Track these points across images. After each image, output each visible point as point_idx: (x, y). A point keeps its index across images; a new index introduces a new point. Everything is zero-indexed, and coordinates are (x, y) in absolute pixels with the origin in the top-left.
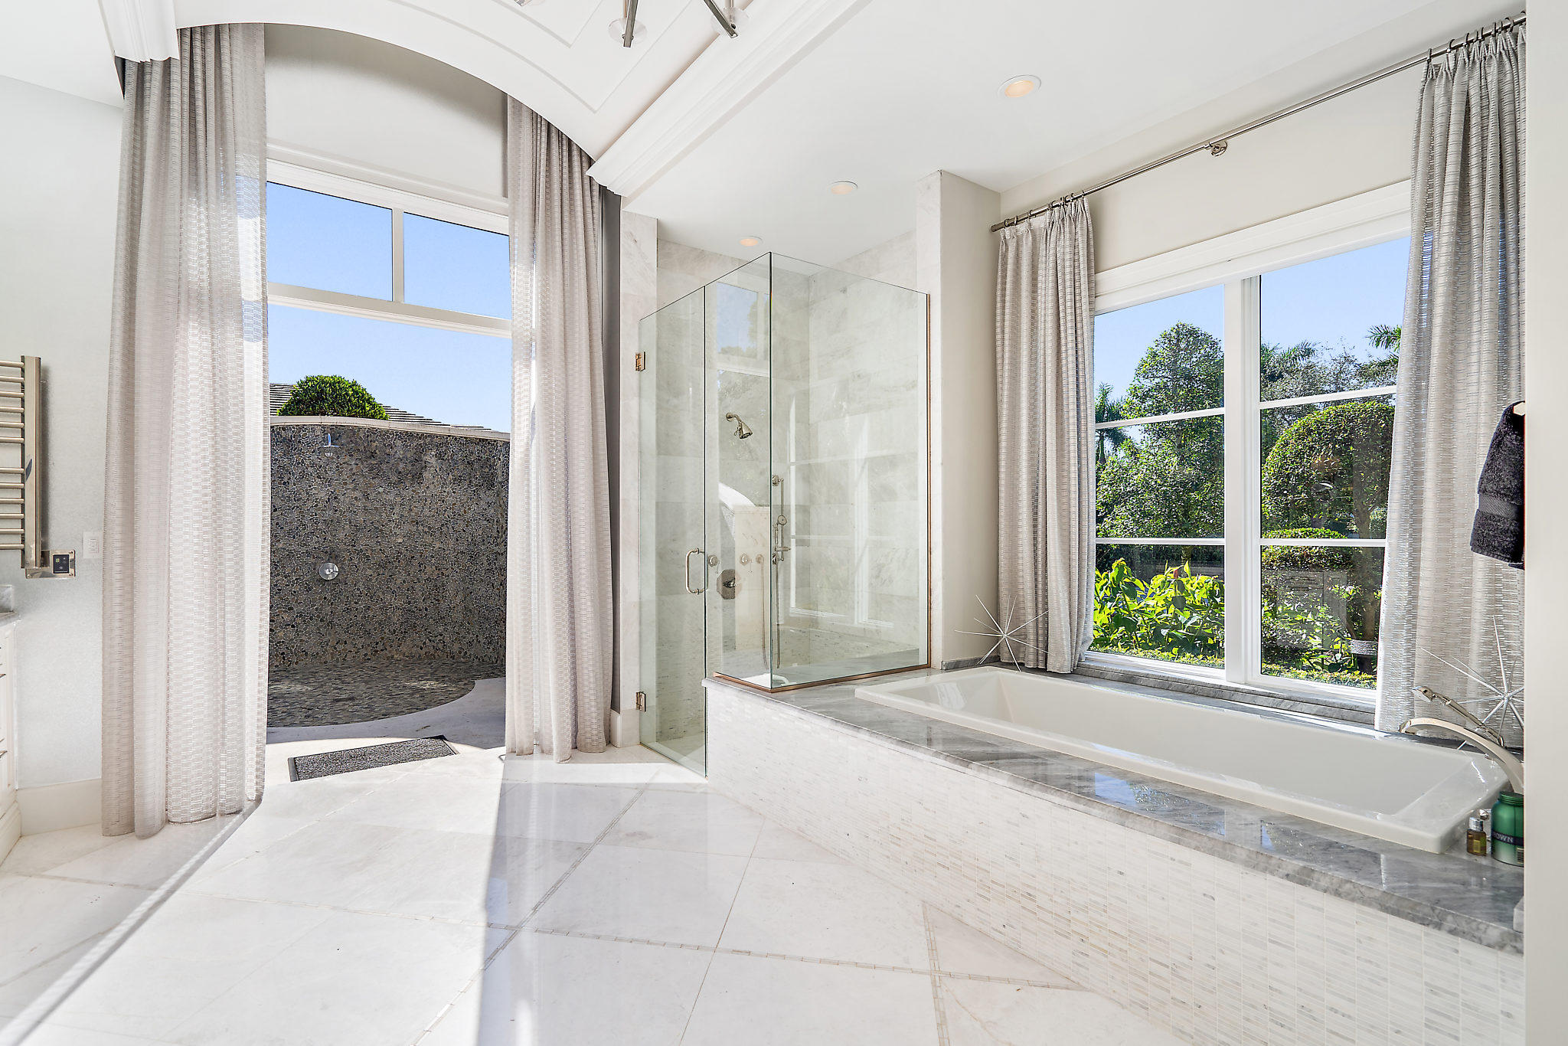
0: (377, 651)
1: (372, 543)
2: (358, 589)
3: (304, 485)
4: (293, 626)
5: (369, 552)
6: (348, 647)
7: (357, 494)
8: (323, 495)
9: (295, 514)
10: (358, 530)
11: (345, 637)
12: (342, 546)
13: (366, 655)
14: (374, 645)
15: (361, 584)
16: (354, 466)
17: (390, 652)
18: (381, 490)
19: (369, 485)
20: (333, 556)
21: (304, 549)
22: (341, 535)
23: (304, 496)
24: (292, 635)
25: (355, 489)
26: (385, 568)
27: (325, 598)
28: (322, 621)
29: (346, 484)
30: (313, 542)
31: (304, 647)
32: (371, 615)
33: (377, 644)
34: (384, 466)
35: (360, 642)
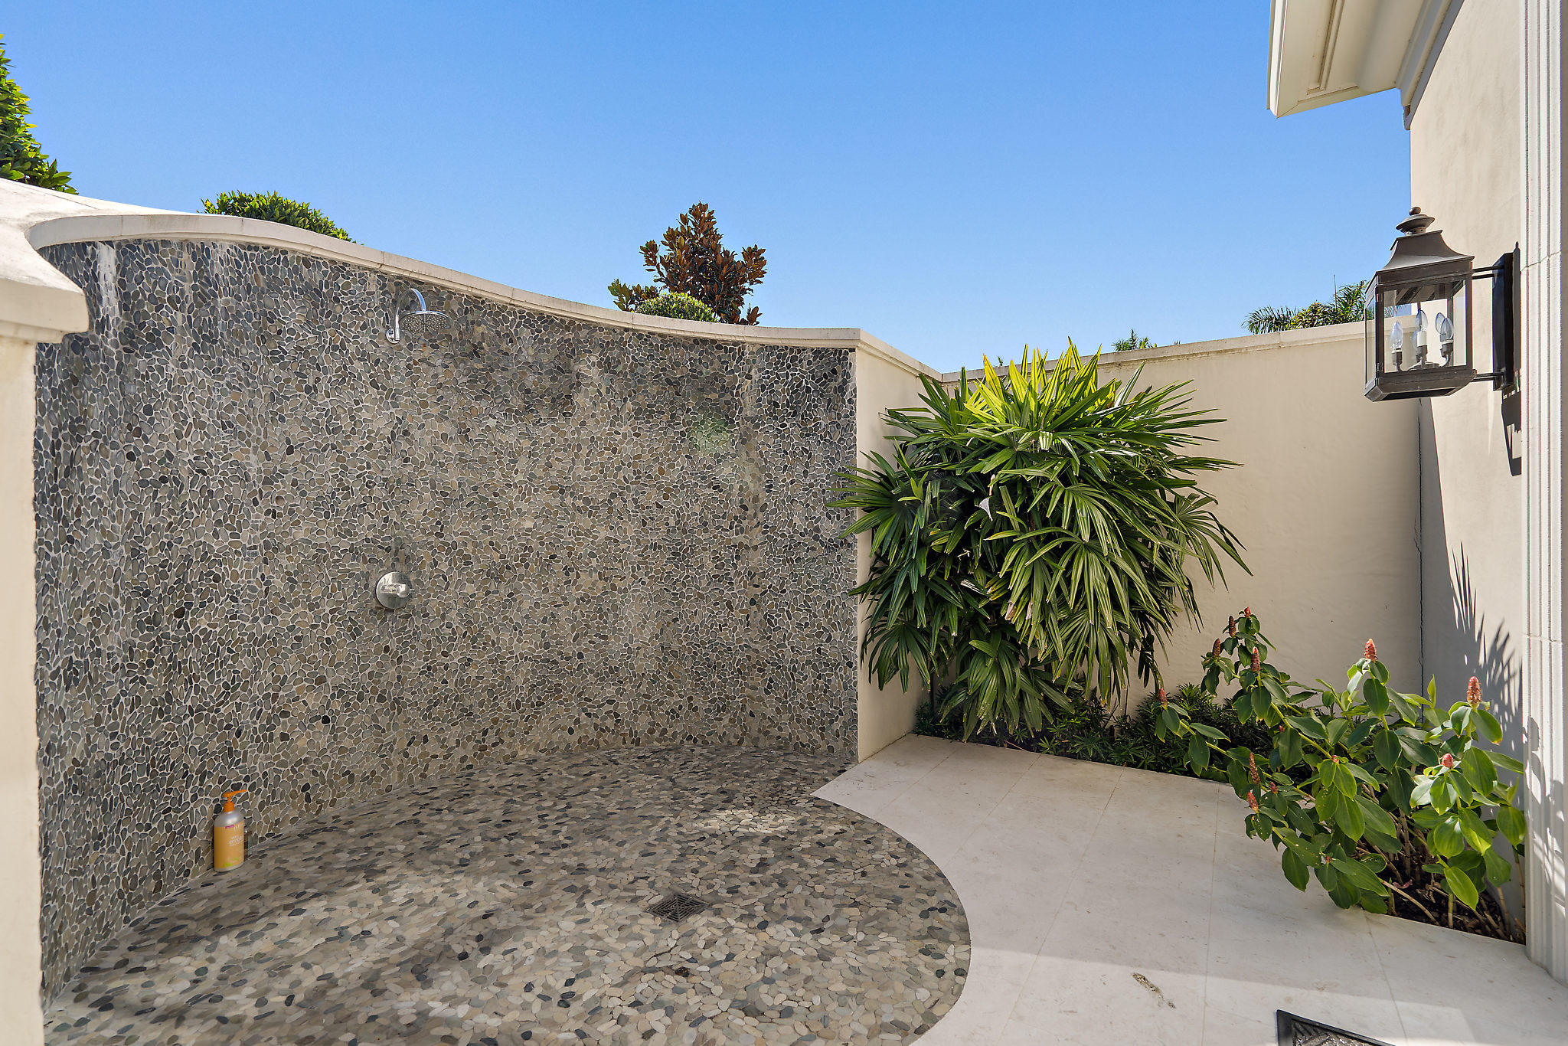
0: (485, 748)
1: (475, 528)
2: (449, 626)
3: (346, 397)
4: (326, 720)
5: (470, 547)
6: (432, 747)
7: (447, 428)
8: (381, 425)
9: (329, 463)
10: (447, 503)
11: (424, 728)
12: (418, 537)
13: (463, 759)
14: (479, 736)
15: (453, 614)
16: (440, 370)
17: (510, 746)
18: (492, 423)
19: (468, 412)
20: (400, 557)
21: (345, 544)
22: (416, 513)
23: (346, 423)
24: (323, 741)
25: (442, 417)
26: (499, 578)
27: (387, 649)
28: (381, 699)
29: (424, 404)
30: (365, 527)
31: (346, 765)
32: (474, 675)
33: (485, 733)
34: (497, 376)
35: (452, 734)
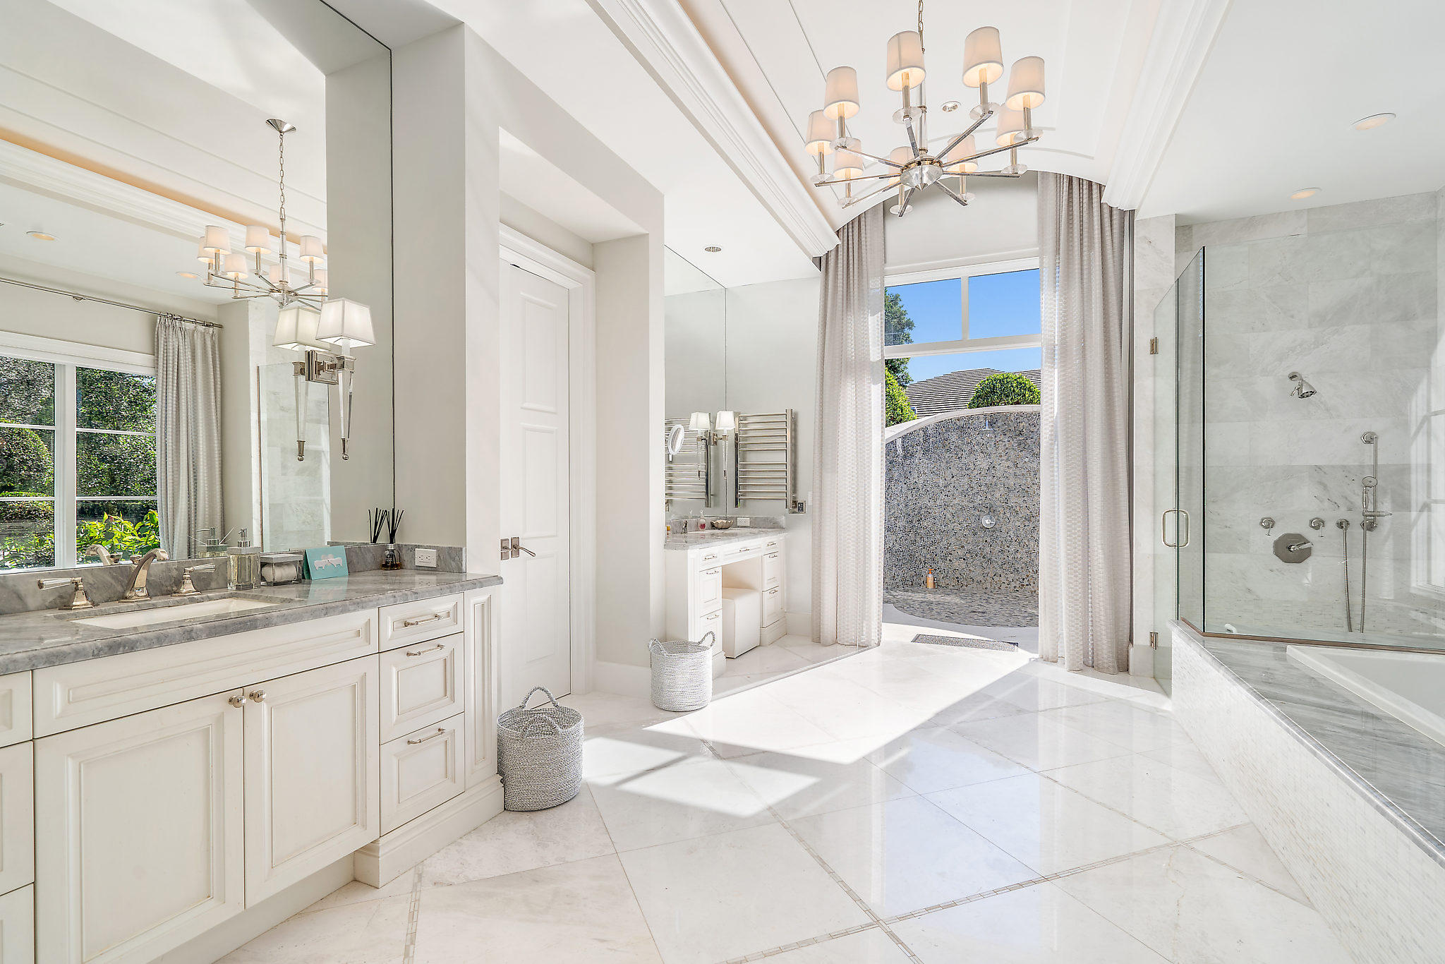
0: (1023, 585)
1: (1020, 501)
2: (1010, 537)
3: (972, 457)
4: (964, 559)
5: (1018, 508)
6: (1003, 579)
7: (1009, 464)
8: (985, 465)
9: (966, 479)
10: (1010, 491)
11: (1000, 572)
12: (998, 503)
13: (1015, 587)
14: (1021, 580)
15: (1011, 533)
16: (1007, 443)
17: (1033, 587)
18: (1027, 460)
19: (1018, 457)
20: (991, 510)
21: (971, 505)
22: (998, 495)
23: (972, 467)
24: (964, 565)
25: (1007, 460)
26: (1029, 521)
27: (986, 541)
28: (984, 557)
29: (1001, 456)
30: (978, 500)
31: (972, 575)
32: (1019, 556)
33: (1024, 579)
34: (1029, 441)
35: (1011, 577)
